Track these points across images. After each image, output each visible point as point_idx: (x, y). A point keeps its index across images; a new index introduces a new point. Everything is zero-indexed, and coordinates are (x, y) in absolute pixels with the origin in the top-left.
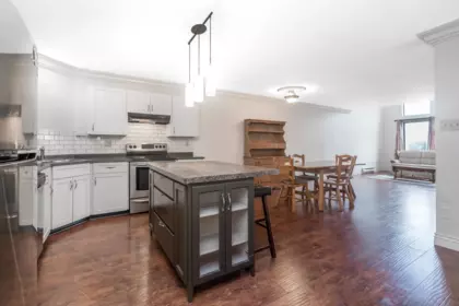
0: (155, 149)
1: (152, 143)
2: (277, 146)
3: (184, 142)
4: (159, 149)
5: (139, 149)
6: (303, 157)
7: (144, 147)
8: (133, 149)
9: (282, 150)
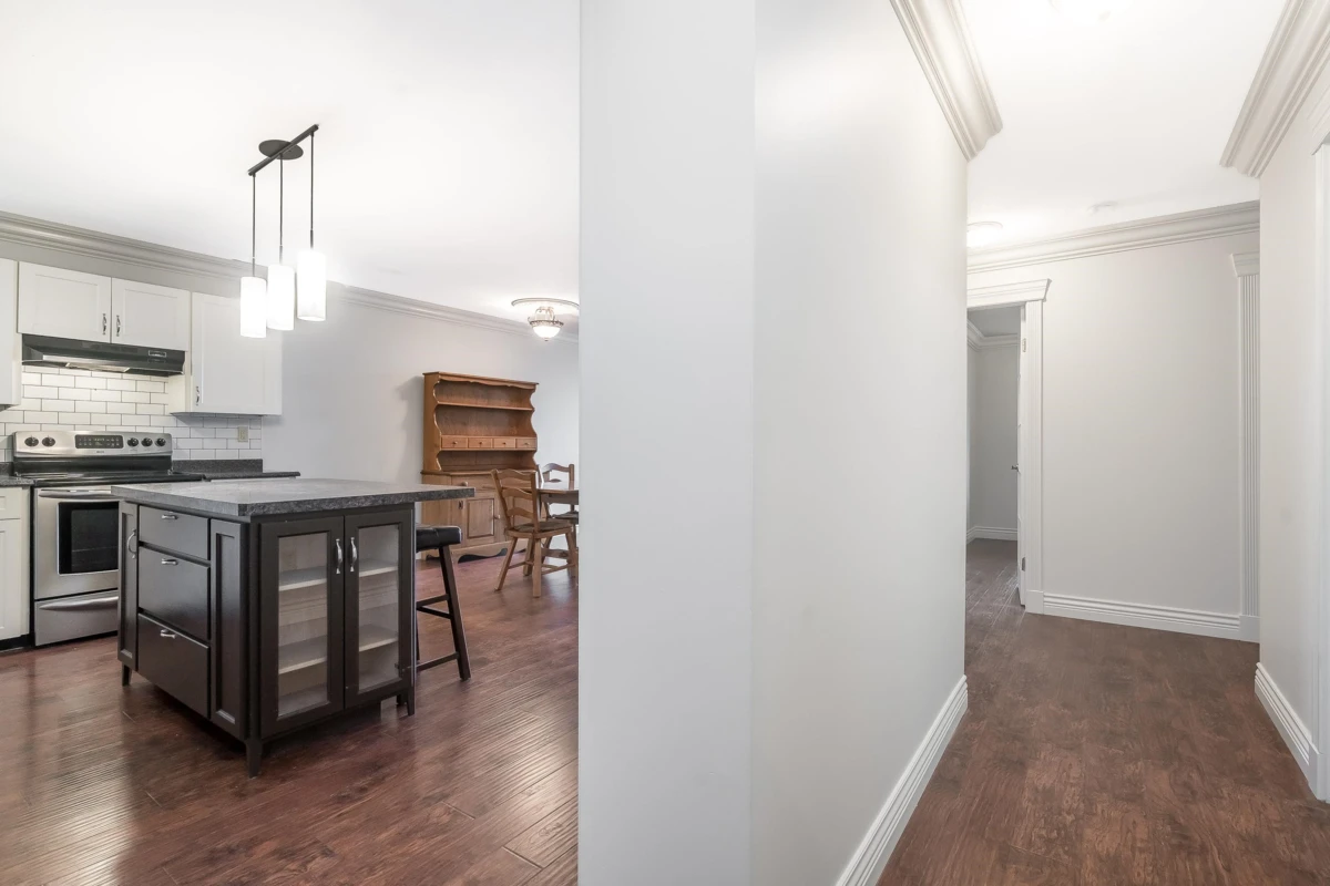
0: (126, 450)
1: (114, 430)
2: (511, 443)
3: (231, 432)
4: (141, 450)
5: (64, 448)
6: (570, 469)
7: (81, 441)
8: (40, 450)
9: (528, 454)
